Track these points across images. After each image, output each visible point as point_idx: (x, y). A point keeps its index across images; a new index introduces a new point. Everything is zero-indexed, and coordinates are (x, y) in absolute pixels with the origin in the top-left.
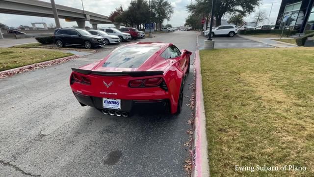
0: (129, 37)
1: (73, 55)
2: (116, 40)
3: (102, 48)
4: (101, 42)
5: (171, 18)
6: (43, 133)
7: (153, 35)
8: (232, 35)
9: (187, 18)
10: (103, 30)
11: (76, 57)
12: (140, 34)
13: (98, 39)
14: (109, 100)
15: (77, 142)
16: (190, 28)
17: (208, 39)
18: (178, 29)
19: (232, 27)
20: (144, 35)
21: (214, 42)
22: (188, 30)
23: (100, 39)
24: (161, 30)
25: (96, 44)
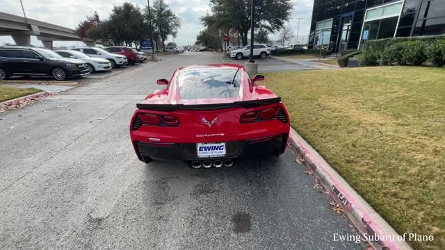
0: (125, 61)
1: (41, 91)
2: (106, 65)
3: (84, 78)
4: (83, 68)
5: (177, 34)
6: (94, 216)
7: (158, 57)
8: (264, 56)
9: (199, 34)
10: (78, 50)
11: (47, 94)
12: (140, 56)
13: (77, 65)
14: (206, 145)
15: (169, 215)
16: (202, 48)
17: (250, 62)
18: (186, 48)
19: (264, 47)
20: (145, 57)
21: (257, 65)
22: (201, 51)
23: (82, 64)
24: (164, 51)
25: (74, 72)
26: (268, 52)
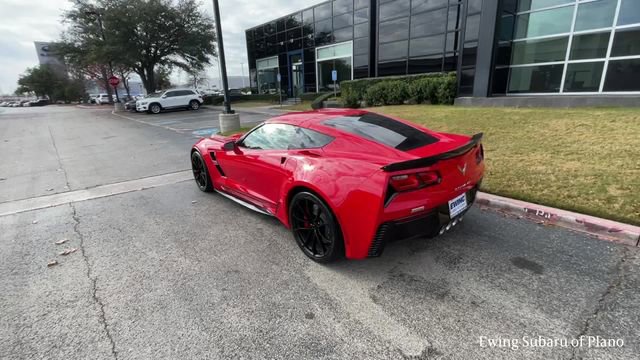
8: (196, 106)
14: (454, 200)
22: (34, 105)
26: (201, 101)
